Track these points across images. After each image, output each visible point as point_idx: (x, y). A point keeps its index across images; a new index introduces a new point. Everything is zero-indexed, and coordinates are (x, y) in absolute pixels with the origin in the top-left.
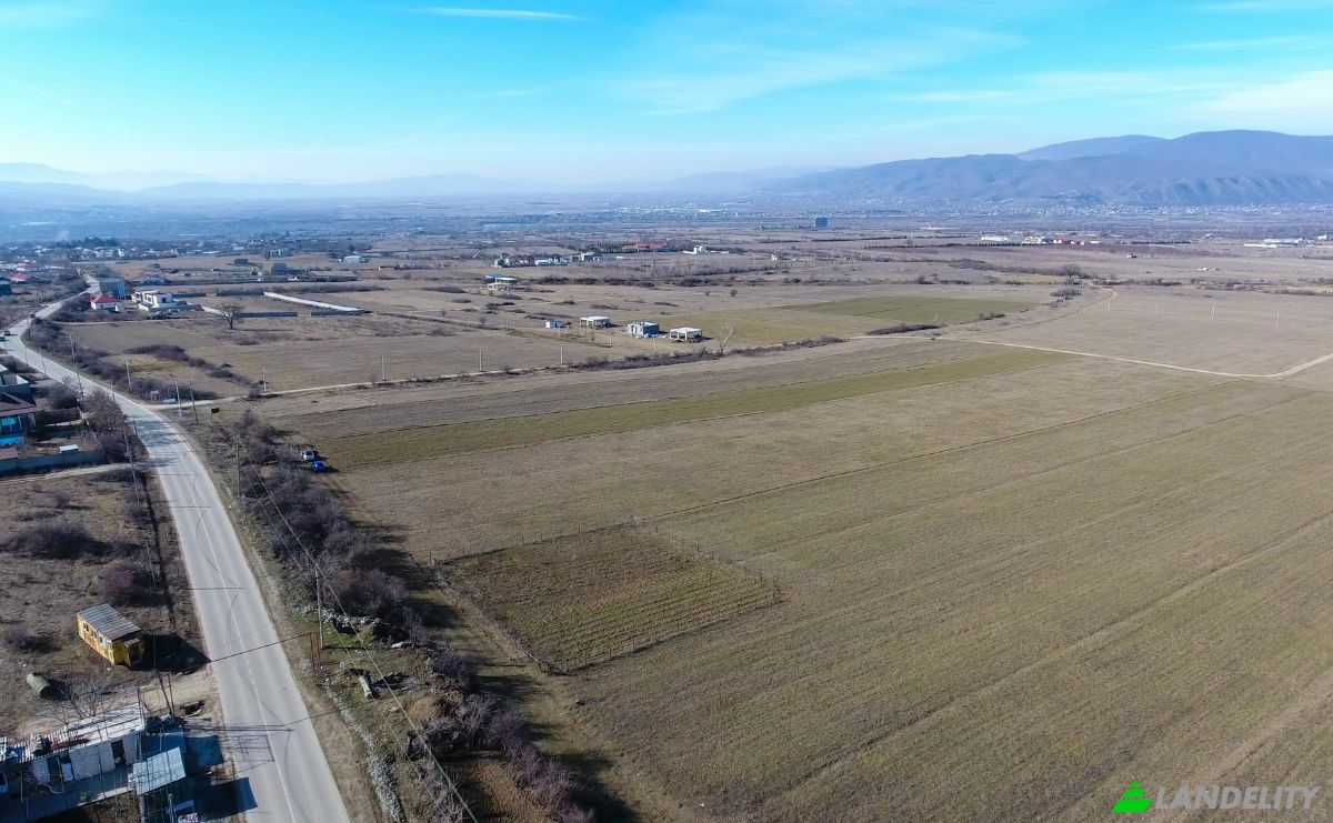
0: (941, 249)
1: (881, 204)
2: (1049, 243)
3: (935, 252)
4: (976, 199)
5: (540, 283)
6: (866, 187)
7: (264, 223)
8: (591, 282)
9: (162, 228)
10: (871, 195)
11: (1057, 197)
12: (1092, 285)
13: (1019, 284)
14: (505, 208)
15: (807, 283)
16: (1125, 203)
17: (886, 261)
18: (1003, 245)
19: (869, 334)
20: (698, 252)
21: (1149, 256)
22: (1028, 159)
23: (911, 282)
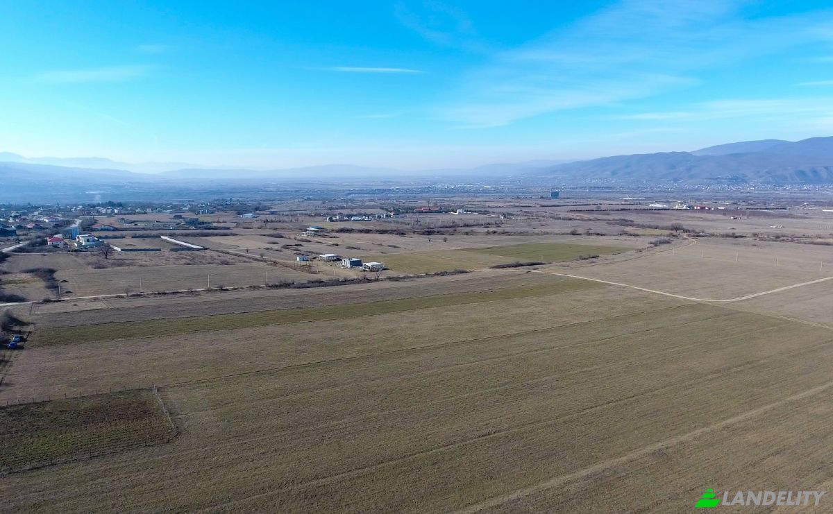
0: (613, 212)
1: (600, 183)
2: (691, 208)
3: (608, 214)
4: (663, 180)
5: (337, 232)
6: (593, 172)
7: (222, 193)
8: (368, 231)
9: (163, 196)
10: (595, 177)
11: (717, 179)
12: (685, 237)
13: (637, 235)
14: (366, 185)
15: (500, 234)
16: (761, 183)
17: (570, 219)
18: (659, 210)
19: (491, 268)
20: (460, 213)
21: (746, 218)
22: (698, 155)
23: (567, 234)
